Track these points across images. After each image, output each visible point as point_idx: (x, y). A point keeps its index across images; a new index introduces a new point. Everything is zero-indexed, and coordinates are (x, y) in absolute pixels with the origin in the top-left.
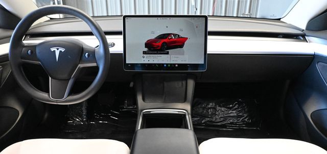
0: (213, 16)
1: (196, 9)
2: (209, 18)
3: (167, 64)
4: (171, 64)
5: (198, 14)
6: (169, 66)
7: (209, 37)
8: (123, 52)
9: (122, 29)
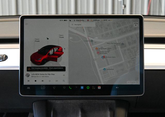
0: (149, 16)
1: (125, 7)
2: (145, 19)
3: (85, 86)
4: (91, 86)
5: (128, 13)
6: (88, 88)
7: (146, 46)
8: (19, 69)
9: (19, 35)
